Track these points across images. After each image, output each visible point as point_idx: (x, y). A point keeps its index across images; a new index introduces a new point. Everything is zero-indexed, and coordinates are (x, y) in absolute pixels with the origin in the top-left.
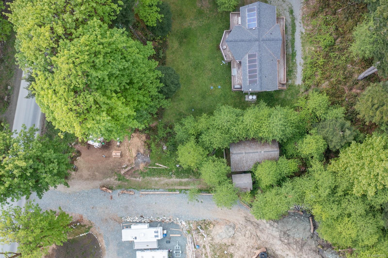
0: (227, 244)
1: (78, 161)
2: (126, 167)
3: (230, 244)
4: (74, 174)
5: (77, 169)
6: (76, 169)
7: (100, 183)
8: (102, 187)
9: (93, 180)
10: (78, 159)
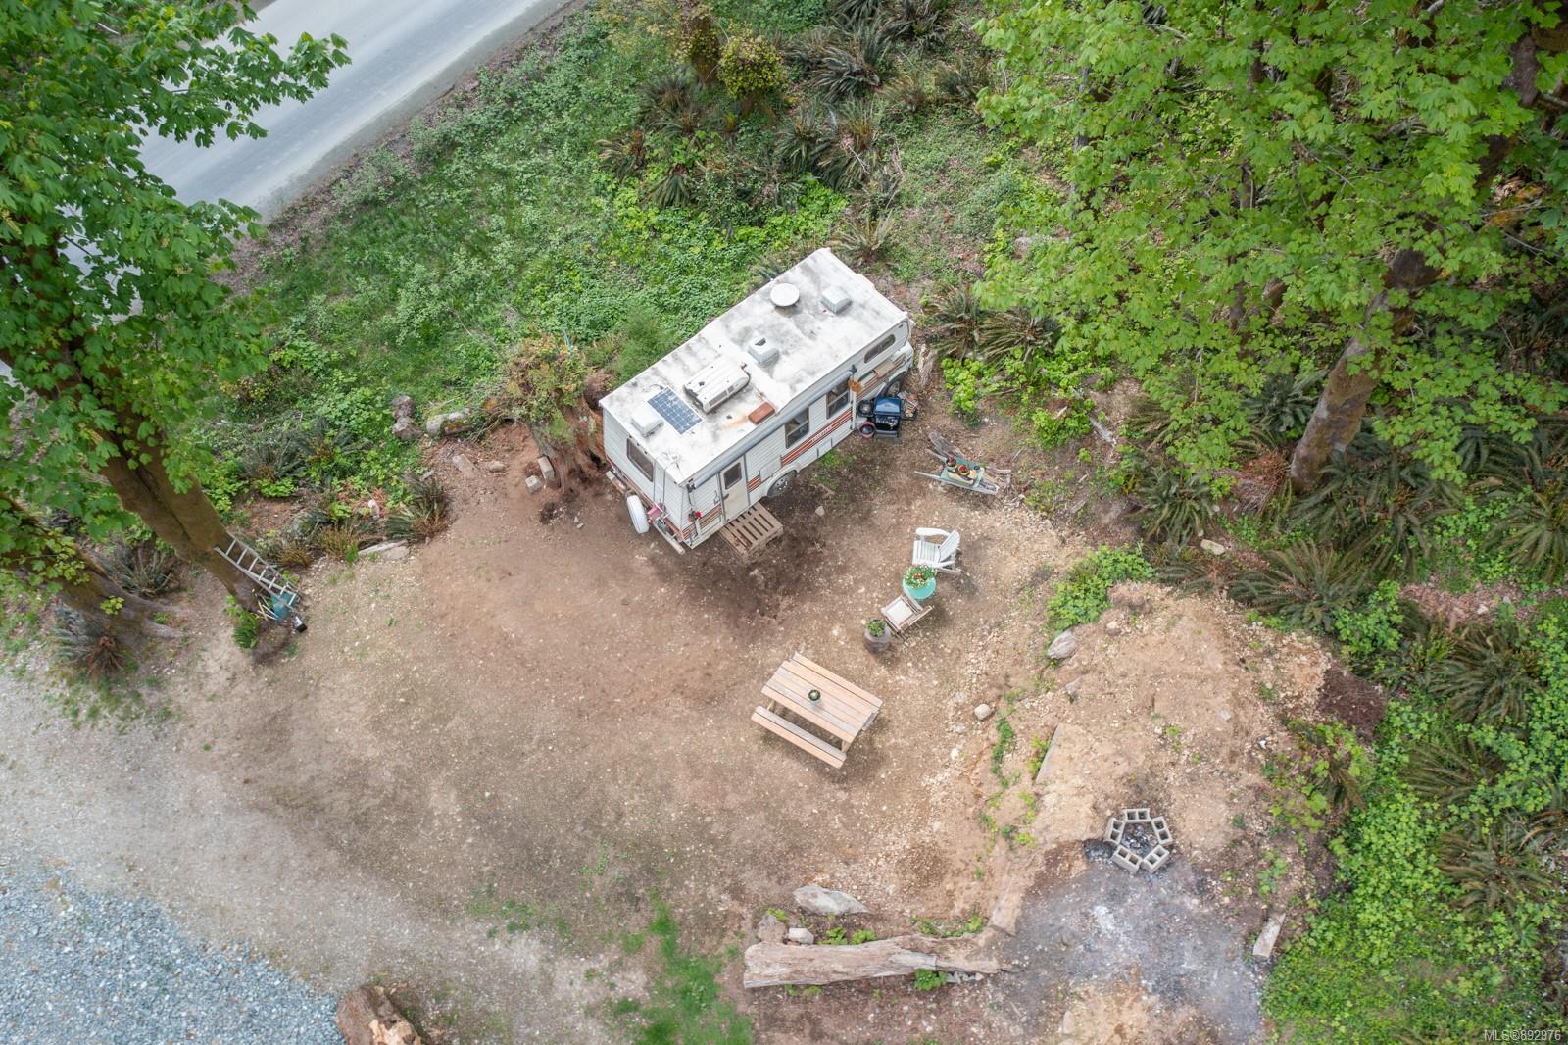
1: (364, 570)
2: (847, 928)
4: (218, 680)
5: (286, 645)
6: (279, 633)
7: (403, 934)
8: (374, 1001)
9: (354, 857)
10: (373, 558)
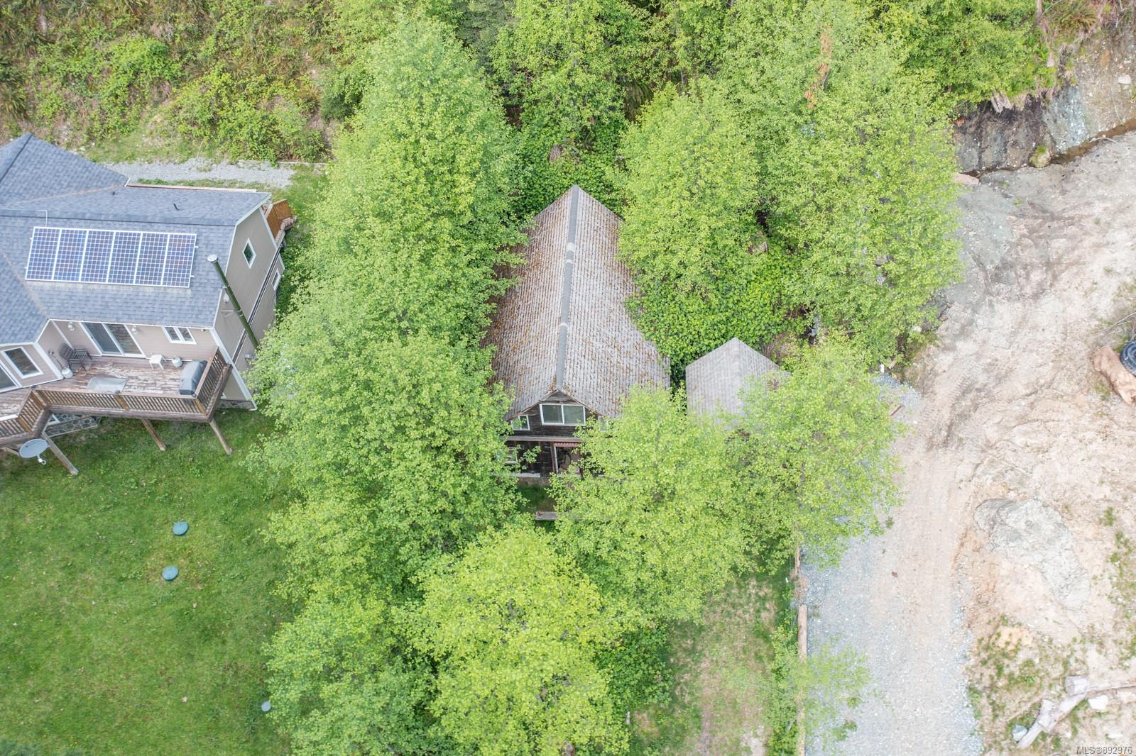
0: (1111, 546)
3: (1108, 533)
